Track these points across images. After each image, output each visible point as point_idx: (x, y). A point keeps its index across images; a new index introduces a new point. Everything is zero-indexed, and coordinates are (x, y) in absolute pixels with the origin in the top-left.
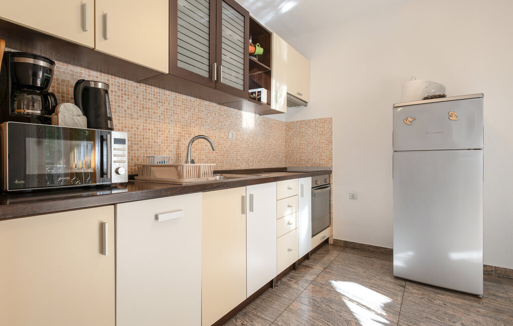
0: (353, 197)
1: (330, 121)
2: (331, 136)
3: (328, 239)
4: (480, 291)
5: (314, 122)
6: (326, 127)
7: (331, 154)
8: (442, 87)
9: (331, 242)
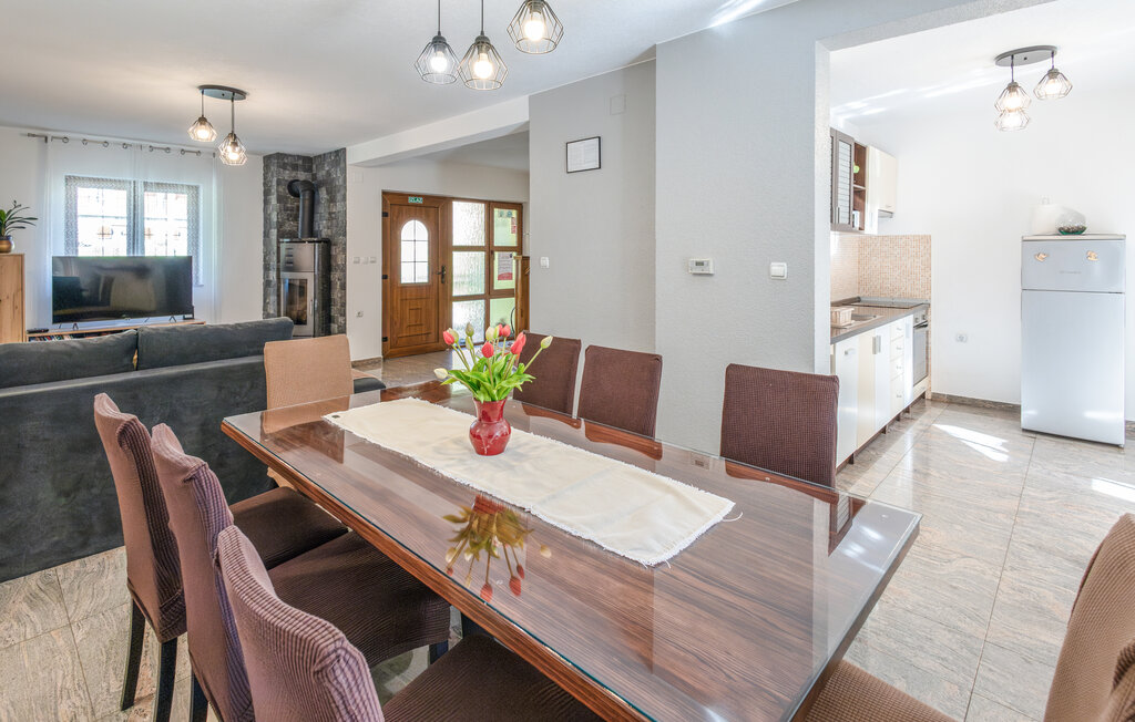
0: (961, 339)
1: (927, 239)
2: (929, 259)
3: (924, 393)
4: (1121, 440)
5: (904, 240)
6: (922, 248)
7: (929, 282)
8: (1082, 218)
9: (928, 396)
